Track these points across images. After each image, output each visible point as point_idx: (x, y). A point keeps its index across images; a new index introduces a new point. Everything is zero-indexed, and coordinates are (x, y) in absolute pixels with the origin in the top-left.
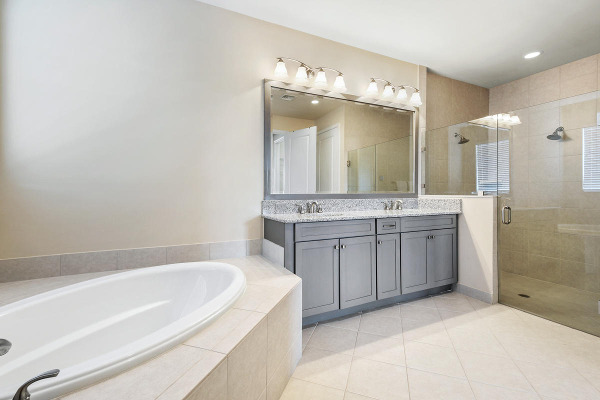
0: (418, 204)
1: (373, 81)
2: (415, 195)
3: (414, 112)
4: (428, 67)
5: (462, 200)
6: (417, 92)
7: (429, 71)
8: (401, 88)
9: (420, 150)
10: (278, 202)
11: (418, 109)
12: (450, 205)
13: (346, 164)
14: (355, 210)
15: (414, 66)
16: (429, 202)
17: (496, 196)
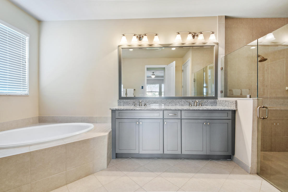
0: (216, 103)
1: (179, 33)
2: (216, 97)
3: (214, 46)
4: (226, 15)
5: (237, 101)
6: (213, 33)
7: (226, 18)
8: (200, 34)
9: (219, 69)
10: (125, 100)
11: (217, 44)
12: (231, 104)
13: (193, 80)
14: (168, 105)
15: (215, 17)
16: (222, 102)
17: (256, 98)
